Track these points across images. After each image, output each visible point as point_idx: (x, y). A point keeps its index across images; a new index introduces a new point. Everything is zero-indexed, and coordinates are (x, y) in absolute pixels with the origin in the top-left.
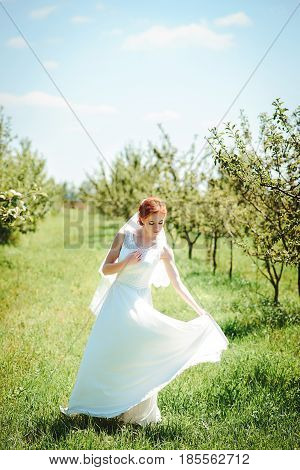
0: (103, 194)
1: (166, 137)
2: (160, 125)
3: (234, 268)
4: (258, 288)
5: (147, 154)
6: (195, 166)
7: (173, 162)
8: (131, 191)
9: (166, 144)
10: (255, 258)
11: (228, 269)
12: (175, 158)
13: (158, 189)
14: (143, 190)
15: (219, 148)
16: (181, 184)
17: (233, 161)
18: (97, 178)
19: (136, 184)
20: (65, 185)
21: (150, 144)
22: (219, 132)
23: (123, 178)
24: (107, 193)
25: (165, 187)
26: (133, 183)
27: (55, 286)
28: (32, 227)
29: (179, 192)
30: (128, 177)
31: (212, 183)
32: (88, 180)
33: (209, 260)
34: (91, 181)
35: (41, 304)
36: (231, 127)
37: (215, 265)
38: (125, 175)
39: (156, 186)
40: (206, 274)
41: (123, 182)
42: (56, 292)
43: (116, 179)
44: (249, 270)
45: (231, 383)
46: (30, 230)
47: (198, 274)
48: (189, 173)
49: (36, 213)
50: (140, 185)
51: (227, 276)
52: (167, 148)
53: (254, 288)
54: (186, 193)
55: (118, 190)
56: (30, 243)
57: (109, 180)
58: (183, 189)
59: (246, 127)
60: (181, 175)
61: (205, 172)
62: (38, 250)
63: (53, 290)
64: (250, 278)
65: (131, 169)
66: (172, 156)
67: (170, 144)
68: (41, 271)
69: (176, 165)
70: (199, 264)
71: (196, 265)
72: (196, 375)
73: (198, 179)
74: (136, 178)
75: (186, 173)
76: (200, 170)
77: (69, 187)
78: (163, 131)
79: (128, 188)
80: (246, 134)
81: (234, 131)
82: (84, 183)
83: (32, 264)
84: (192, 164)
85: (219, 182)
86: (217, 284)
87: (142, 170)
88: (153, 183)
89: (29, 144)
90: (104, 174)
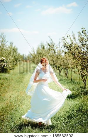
0: (34, 57)
1: (51, 40)
2: (49, 37)
3: (73, 78)
4: (80, 84)
5: (47, 45)
6: (60, 48)
7: (54, 47)
8: (42, 56)
9: (52, 42)
10: (78, 75)
11: (71, 78)
12: (54, 46)
13: (50, 55)
14: (45, 56)
15: (65, 42)
16: (56, 54)
17: (70, 46)
18: (32, 53)
19: (44, 54)
20: (23, 55)
21: (47, 42)
22: (65, 38)
23: (40, 52)
24: (35, 57)
25: (52, 55)
26: (43, 54)
27: (20, 85)
28: (13, 68)
29: (56, 56)
30: (41, 52)
31: (65, 53)
32: (30, 54)
33: (65, 76)
34: (31, 54)
35: (16, 90)
36: (69, 36)
37: (67, 77)
38: (40, 51)
39: (50, 54)
40: (64, 80)
41: (40, 54)
42: (21, 87)
43: (38, 53)
44: (77, 78)
45: (72, 112)
46: (13, 69)
47: (62, 80)
48: (59, 50)
49: (14, 64)
50: (45, 54)
51: (71, 80)
52: (52, 43)
53: (79, 84)
54: (58, 56)
55: (38, 56)
56: (13, 73)
57: (36, 53)
58: (57, 55)
59: (74, 36)
60: (56, 51)
61: (63, 50)
62: (16, 75)
63: (20, 86)
64: (78, 81)
65: (42, 50)
66: (53, 45)
67: (53, 42)
68: (16, 81)
69: (55, 48)
70: (63, 77)
71: (61, 77)
72: (61, 110)
73: (62, 52)
74: (44, 52)
75: (58, 50)
76: (62, 49)
77: (24, 56)
78: (50, 38)
79: (41, 55)
80: (74, 38)
81: (70, 37)
82: (29, 54)
83: (14, 79)
84: (59, 47)
85: (67, 53)
86: (68, 83)
87: (45, 50)
88: (48, 53)
89: (13, 44)
90: (34, 51)
